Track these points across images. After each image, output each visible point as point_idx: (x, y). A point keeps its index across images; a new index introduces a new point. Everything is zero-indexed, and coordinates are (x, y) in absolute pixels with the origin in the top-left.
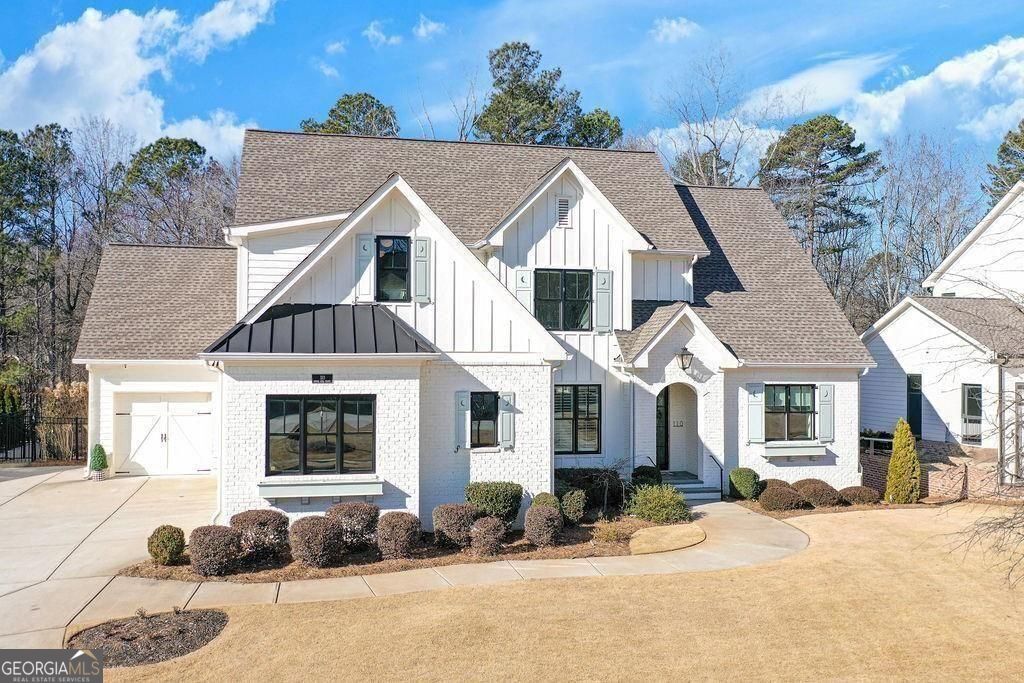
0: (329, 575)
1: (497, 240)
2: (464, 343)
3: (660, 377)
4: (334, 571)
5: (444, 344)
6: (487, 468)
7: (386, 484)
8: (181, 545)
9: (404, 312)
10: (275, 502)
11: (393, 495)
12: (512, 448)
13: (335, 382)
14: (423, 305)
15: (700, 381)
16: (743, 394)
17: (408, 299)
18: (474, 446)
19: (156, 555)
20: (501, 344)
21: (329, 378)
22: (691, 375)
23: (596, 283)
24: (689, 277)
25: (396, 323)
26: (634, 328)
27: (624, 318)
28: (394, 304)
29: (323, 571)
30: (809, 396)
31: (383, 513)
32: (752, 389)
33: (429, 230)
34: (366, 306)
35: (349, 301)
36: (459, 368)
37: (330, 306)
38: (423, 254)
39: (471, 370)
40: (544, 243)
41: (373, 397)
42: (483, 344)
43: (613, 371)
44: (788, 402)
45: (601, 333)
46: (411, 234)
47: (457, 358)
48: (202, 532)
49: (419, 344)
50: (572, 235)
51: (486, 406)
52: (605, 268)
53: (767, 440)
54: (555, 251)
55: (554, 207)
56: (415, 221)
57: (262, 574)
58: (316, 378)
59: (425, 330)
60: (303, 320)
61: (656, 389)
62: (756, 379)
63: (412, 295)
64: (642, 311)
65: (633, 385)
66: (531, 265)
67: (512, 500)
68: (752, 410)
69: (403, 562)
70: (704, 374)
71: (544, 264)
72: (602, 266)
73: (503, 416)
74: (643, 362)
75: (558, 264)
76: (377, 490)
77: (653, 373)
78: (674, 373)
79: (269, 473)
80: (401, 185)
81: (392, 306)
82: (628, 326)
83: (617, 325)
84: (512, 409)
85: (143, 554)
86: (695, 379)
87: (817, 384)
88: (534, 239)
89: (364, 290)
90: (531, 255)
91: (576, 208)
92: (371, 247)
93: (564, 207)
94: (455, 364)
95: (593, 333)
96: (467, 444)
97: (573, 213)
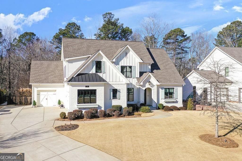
0: (91, 120)
1: (114, 60)
2: (111, 80)
3: (145, 87)
4: (92, 119)
5: (108, 80)
6: (115, 102)
7: (98, 105)
8: (65, 116)
9: (101, 75)
10: (79, 108)
11: (100, 107)
12: (120, 99)
13: (90, 87)
14: (104, 73)
16: (160, 89)
17: (101, 72)
18: (113, 99)
19: (61, 117)
20: (118, 80)
21: (88, 86)
23: (132, 68)
24: (150, 67)
25: (100, 77)
26: (140, 77)
27: (138, 75)
28: (99, 73)
30: (173, 90)
31: (98, 110)
32: (162, 89)
33: (105, 60)
34: (94, 74)
35: (91, 72)
36: (110, 85)
37: (87, 74)
38: (104, 64)
39: (113, 85)
40: (122, 61)
41: (96, 90)
42: (114, 80)
43: (136, 85)
44: (169, 91)
45: (133, 78)
46: (102, 61)
47: (110, 83)
48: (69, 113)
49: (104, 81)
50: (128, 59)
51: (115, 92)
52: (134, 66)
53: (165, 98)
54: (124, 62)
55: (125, 54)
56: (102, 58)
57: (80, 120)
58: (86, 86)
59: (104, 78)
60: (83, 76)
61: (144, 89)
62: (163, 87)
63: (102, 72)
64: (141, 74)
65: (140, 88)
66: (120, 65)
67: (120, 108)
68: (162, 93)
70: (153, 86)
71: (123, 65)
74: (142, 84)
75: (125, 65)
77: (144, 86)
78: (147, 86)
79: (78, 103)
80: (100, 52)
81: (98, 74)
82: (139, 77)
83: (137, 77)
84: (119, 92)
86: (151, 87)
87: (174, 88)
89: (93, 71)
90: (120, 63)
91: (129, 54)
92: (95, 63)
93: (126, 54)
94: (110, 84)
95: (132, 78)
96: (112, 98)
97: (128, 55)
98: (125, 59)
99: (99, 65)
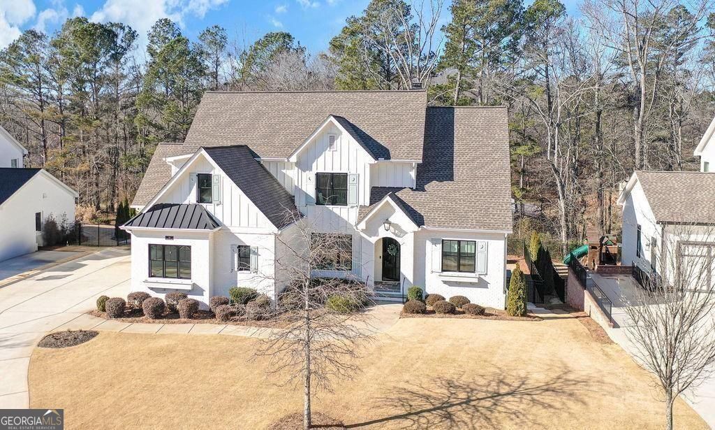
1: (294, 159)
2: (236, 222)
3: (375, 233)
5: (227, 222)
6: (244, 281)
7: (194, 285)
9: (209, 208)
10: (149, 289)
11: (196, 290)
12: (256, 272)
13: (175, 240)
14: (218, 205)
15: (399, 237)
16: (429, 244)
17: (211, 203)
18: (239, 270)
21: (172, 238)
22: (394, 233)
23: (350, 180)
24: (413, 174)
26: (371, 204)
27: (365, 198)
29: (151, 320)
30: (472, 247)
32: (434, 242)
34: (193, 205)
35: (186, 202)
36: (233, 234)
37: (178, 204)
38: (217, 182)
39: (238, 236)
40: (321, 159)
41: (190, 247)
42: (244, 222)
44: (459, 250)
45: (352, 207)
46: (212, 173)
47: (233, 230)
49: (216, 224)
50: (337, 155)
51: (245, 252)
52: (354, 172)
53: (443, 271)
54: (327, 163)
55: (327, 139)
56: (213, 168)
58: (167, 237)
59: (218, 216)
60: (166, 210)
61: (373, 240)
62: (437, 237)
63: (213, 200)
64: (377, 194)
65: (361, 237)
66: (314, 171)
67: (248, 297)
68: (434, 254)
69: (186, 320)
70: (402, 233)
71: (321, 170)
72: (353, 171)
73: (253, 257)
74: (362, 226)
75: (329, 170)
76: (189, 288)
77: (371, 230)
78: (383, 233)
81: (204, 205)
82: (367, 203)
83: (361, 203)
84: (257, 254)
85: (94, 306)
86: (396, 235)
87: (477, 241)
88: (316, 157)
89: (192, 198)
90: (314, 165)
91: (339, 140)
92: (196, 179)
93: (332, 140)
94: (231, 233)
95: (348, 207)
96: (236, 269)
97: (337, 142)
98: (328, 153)
99: (204, 183)
